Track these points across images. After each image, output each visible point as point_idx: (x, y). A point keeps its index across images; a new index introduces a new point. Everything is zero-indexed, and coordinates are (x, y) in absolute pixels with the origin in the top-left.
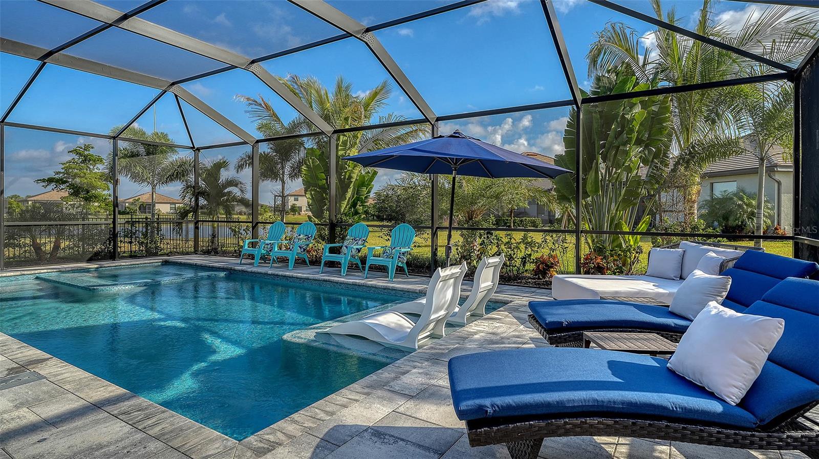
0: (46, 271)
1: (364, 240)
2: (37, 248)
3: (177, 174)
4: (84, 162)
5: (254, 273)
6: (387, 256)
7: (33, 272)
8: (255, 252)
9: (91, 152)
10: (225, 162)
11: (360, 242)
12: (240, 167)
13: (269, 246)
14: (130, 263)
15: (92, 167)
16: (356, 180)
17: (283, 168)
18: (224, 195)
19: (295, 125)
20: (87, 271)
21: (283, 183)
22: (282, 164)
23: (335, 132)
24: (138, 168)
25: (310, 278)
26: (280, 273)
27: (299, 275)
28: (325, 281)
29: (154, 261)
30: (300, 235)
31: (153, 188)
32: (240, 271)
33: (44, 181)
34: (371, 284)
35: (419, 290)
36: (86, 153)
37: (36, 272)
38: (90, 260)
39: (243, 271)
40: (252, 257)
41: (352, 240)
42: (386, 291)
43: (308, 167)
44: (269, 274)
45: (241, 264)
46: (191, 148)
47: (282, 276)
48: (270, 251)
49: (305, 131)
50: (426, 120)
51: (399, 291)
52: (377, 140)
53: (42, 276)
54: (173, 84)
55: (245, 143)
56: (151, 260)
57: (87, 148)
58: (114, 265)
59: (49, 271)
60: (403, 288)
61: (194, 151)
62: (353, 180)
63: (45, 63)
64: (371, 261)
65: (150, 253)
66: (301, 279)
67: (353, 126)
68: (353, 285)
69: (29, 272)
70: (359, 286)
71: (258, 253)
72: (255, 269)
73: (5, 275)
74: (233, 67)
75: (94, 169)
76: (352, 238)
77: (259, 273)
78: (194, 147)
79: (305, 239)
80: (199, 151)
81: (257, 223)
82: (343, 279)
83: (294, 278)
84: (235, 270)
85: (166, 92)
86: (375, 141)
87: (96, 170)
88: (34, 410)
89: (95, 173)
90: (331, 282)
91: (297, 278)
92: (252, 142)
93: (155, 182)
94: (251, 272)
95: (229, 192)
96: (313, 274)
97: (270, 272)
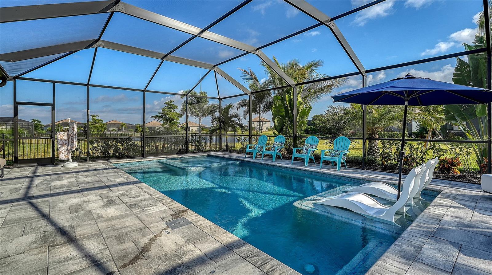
0: (162, 159)
1: (316, 146)
2: (156, 147)
3: (211, 112)
4: (169, 108)
5: (254, 162)
6: (333, 155)
7: (157, 159)
8: (253, 151)
9: (173, 103)
10: (232, 105)
11: (314, 147)
12: (239, 107)
13: (260, 148)
14: (194, 156)
15: (172, 110)
16: (301, 111)
17: (260, 107)
18: (231, 121)
19: (266, 84)
20: (177, 159)
21: (260, 114)
22: (259, 105)
23: (296, 85)
24: (194, 110)
25: (287, 167)
26: (269, 163)
27: (280, 165)
28: (296, 169)
29: (204, 155)
30: (276, 143)
31: (200, 119)
32: (246, 161)
33: (154, 117)
34: (327, 172)
35: (363, 178)
36: (171, 104)
37: (158, 159)
38: (177, 154)
39: (248, 161)
40: (251, 154)
41: (309, 145)
42: (338, 177)
43: (275, 105)
44: (263, 164)
45: (246, 157)
46: (218, 99)
47: (270, 165)
48: (261, 151)
49: (271, 87)
50: (360, 73)
51: (347, 177)
52: (310, 89)
53: (160, 161)
54: (215, 66)
55: (246, 94)
56: (202, 154)
57: (171, 101)
58: (188, 156)
59: (163, 158)
60: (350, 176)
61: (219, 100)
62: (300, 112)
63: (163, 60)
64: (323, 158)
65: (200, 151)
66: (282, 167)
67: (299, 82)
68: (315, 172)
69: (155, 159)
70: (319, 173)
71: (255, 152)
72: (254, 161)
73: (146, 160)
74: (248, 53)
75: (173, 111)
76: (308, 145)
77: (257, 163)
78: (219, 98)
79: (280, 145)
80: (221, 100)
81: (252, 136)
82: (308, 169)
83: (278, 166)
84: (244, 161)
85: (211, 70)
86: (308, 90)
87: (174, 112)
88: (196, 245)
89: (174, 113)
90: (301, 170)
91: (279, 166)
92: (249, 93)
93: (201, 116)
94: (253, 162)
95: (234, 120)
96: (288, 165)
97: (263, 162)
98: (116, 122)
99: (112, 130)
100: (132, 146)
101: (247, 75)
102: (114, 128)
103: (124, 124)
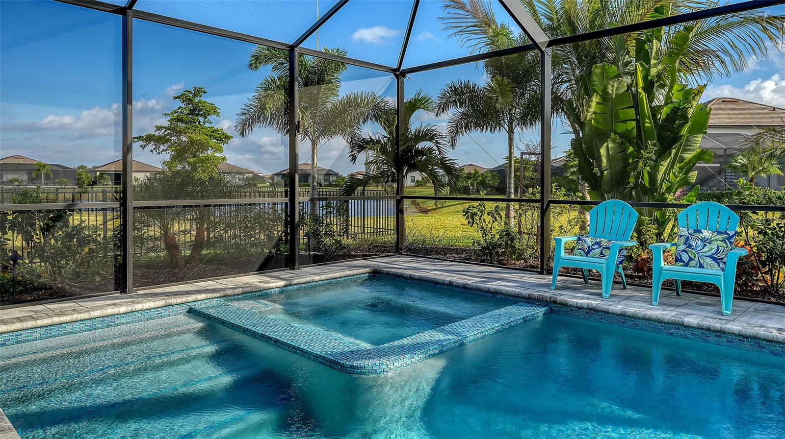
0: (205, 296)
4: (192, 112)
7: (182, 298)
9: (203, 98)
10: (423, 98)
12: (443, 107)
14: (325, 277)
15: (202, 120)
36: (197, 99)
37: (190, 298)
38: (261, 269)
46: (393, 71)
53: (197, 306)
57: (198, 92)
58: (304, 280)
59: (209, 295)
61: (397, 75)
69: (175, 299)
73: (137, 305)
75: (204, 123)
78: (398, 70)
87: (207, 125)
89: (206, 128)
98: (21, 161)
99: (11, 182)
100: (71, 240)
101: (459, 11)
102: (16, 176)
103: (44, 166)
